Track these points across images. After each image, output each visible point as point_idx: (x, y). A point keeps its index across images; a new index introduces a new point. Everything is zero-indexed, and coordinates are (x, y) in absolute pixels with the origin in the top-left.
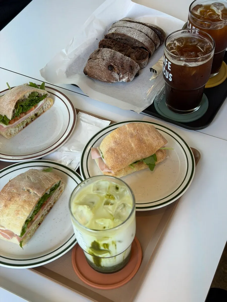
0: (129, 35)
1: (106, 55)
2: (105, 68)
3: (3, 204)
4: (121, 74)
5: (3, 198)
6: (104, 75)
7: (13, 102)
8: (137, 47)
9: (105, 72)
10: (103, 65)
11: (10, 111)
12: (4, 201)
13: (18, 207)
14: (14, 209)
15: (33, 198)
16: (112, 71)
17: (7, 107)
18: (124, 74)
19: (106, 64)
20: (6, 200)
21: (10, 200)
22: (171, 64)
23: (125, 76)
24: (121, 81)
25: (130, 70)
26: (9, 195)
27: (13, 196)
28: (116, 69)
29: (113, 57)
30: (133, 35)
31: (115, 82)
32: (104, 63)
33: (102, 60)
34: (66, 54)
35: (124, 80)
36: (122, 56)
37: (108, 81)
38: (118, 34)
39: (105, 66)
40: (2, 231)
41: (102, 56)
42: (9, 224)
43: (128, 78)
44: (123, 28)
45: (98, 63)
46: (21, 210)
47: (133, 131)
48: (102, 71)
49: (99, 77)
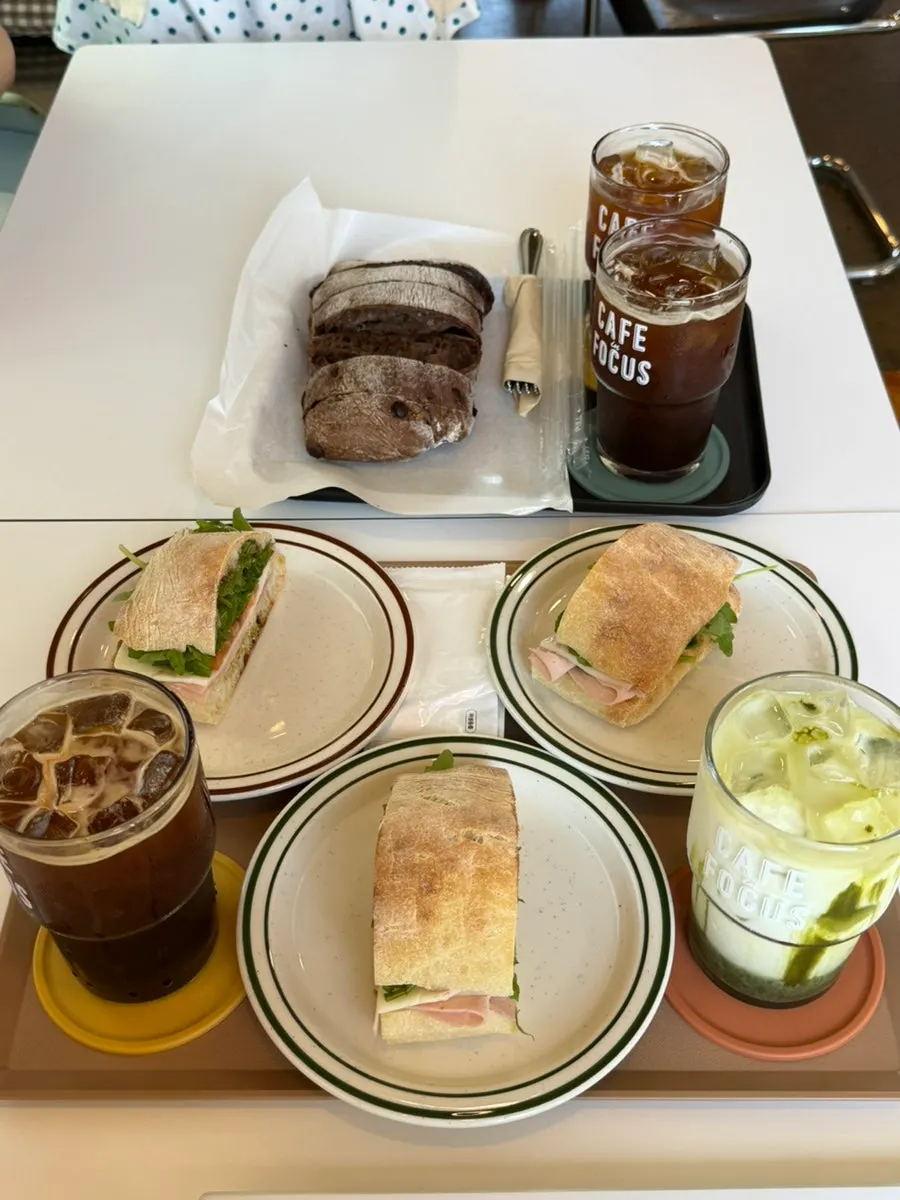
0: (403, 300)
1: (369, 376)
2: (383, 415)
3: (413, 914)
4: (435, 420)
5: (401, 893)
6: (389, 439)
7: (205, 594)
8: (434, 334)
9: (389, 428)
10: (375, 408)
11: (204, 625)
12: (410, 902)
13: (472, 899)
14: (461, 914)
15: (501, 856)
16: (408, 420)
17: (187, 616)
18: (445, 416)
19: (381, 404)
20: (415, 894)
21: (431, 890)
22: (645, 328)
23: (450, 424)
24: (440, 443)
25: (456, 402)
26: (417, 876)
27: (434, 875)
28: (417, 409)
29: (392, 378)
30: (416, 298)
31: (425, 449)
32: (375, 402)
33: (364, 396)
34: (222, 411)
35: (452, 436)
36: (418, 366)
37: (406, 454)
38: (367, 309)
39: (381, 410)
40: (442, 1008)
41: (357, 383)
42: (464, 970)
43: (462, 427)
44: (371, 288)
45: (357, 408)
46: (486, 907)
47: (647, 552)
48: (378, 429)
49: (370, 449)
